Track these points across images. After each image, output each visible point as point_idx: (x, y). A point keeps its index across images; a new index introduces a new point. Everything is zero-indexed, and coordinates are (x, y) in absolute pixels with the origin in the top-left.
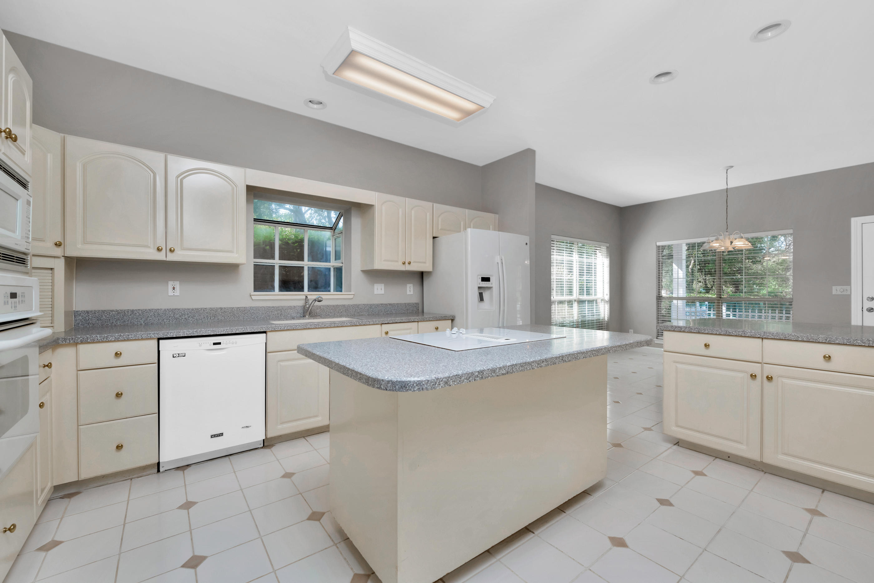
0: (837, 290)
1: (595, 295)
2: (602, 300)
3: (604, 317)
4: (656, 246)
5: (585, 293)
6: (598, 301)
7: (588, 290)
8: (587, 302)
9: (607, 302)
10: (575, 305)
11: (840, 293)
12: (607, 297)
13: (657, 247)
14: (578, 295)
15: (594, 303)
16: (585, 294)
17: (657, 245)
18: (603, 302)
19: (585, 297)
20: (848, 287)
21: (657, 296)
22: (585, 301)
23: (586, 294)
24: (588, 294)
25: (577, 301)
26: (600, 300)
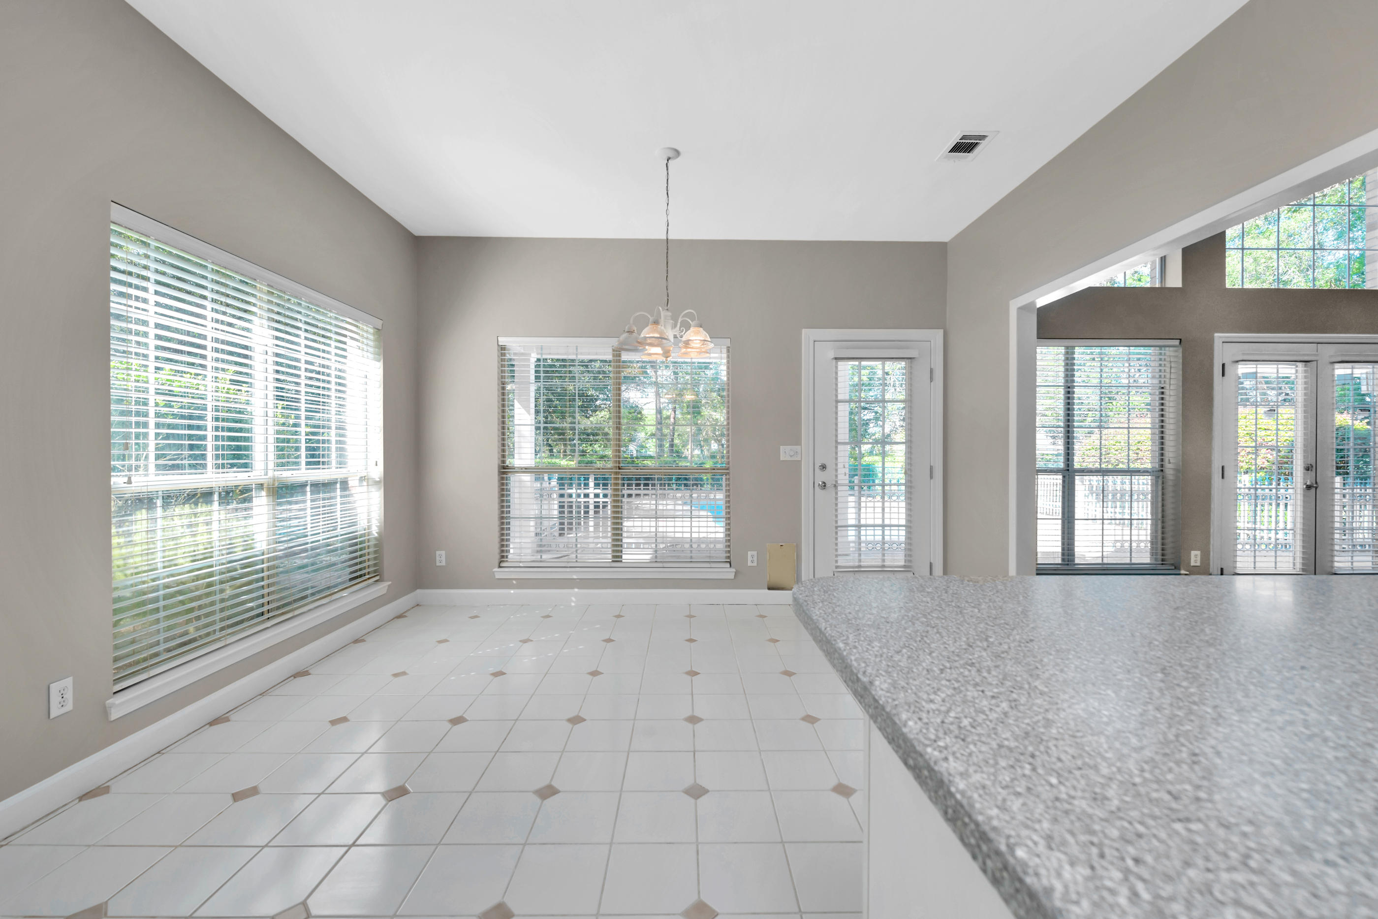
0: (786, 453)
1: (341, 464)
2: (362, 479)
3: (369, 527)
4: (498, 345)
5: (303, 460)
6: (350, 482)
7: (314, 449)
8: (308, 488)
9: (377, 483)
10: (261, 502)
11: (789, 459)
12: (377, 472)
13: (500, 349)
14: (271, 465)
15: (335, 490)
16: (303, 463)
17: (500, 344)
18: (365, 483)
19: (302, 474)
20: (798, 447)
21: (499, 466)
22: (303, 485)
23: (308, 463)
24: (315, 458)
25: (269, 489)
26: (358, 478)
